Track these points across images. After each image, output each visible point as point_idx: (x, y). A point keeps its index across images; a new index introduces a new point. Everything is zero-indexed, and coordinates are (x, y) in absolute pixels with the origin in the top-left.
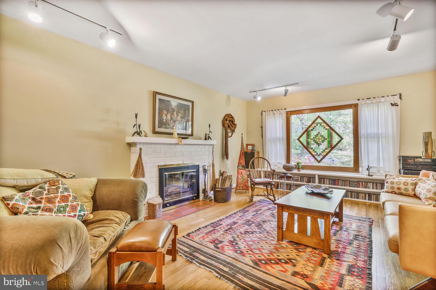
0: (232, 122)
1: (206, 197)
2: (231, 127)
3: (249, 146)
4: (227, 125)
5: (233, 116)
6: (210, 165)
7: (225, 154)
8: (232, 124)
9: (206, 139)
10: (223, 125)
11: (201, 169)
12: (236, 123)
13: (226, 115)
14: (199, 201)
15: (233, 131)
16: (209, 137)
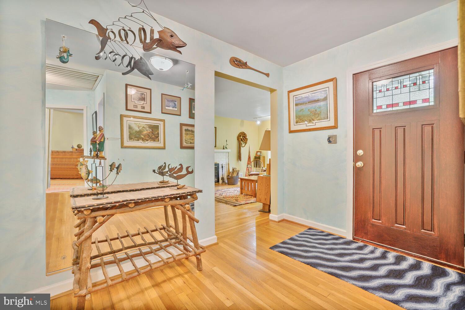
0: (245, 137)
1: (223, 181)
2: (244, 141)
3: (258, 153)
4: (240, 140)
5: (245, 133)
6: (227, 164)
7: (239, 158)
8: (244, 139)
9: (224, 149)
10: (238, 139)
11: (220, 166)
12: (247, 138)
13: (240, 133)
14: (219, 184)
15: (246, 143)
16: (226, 148)
